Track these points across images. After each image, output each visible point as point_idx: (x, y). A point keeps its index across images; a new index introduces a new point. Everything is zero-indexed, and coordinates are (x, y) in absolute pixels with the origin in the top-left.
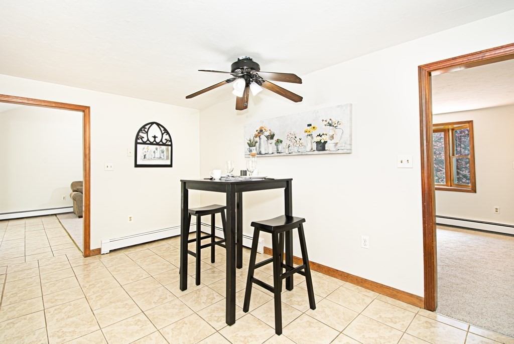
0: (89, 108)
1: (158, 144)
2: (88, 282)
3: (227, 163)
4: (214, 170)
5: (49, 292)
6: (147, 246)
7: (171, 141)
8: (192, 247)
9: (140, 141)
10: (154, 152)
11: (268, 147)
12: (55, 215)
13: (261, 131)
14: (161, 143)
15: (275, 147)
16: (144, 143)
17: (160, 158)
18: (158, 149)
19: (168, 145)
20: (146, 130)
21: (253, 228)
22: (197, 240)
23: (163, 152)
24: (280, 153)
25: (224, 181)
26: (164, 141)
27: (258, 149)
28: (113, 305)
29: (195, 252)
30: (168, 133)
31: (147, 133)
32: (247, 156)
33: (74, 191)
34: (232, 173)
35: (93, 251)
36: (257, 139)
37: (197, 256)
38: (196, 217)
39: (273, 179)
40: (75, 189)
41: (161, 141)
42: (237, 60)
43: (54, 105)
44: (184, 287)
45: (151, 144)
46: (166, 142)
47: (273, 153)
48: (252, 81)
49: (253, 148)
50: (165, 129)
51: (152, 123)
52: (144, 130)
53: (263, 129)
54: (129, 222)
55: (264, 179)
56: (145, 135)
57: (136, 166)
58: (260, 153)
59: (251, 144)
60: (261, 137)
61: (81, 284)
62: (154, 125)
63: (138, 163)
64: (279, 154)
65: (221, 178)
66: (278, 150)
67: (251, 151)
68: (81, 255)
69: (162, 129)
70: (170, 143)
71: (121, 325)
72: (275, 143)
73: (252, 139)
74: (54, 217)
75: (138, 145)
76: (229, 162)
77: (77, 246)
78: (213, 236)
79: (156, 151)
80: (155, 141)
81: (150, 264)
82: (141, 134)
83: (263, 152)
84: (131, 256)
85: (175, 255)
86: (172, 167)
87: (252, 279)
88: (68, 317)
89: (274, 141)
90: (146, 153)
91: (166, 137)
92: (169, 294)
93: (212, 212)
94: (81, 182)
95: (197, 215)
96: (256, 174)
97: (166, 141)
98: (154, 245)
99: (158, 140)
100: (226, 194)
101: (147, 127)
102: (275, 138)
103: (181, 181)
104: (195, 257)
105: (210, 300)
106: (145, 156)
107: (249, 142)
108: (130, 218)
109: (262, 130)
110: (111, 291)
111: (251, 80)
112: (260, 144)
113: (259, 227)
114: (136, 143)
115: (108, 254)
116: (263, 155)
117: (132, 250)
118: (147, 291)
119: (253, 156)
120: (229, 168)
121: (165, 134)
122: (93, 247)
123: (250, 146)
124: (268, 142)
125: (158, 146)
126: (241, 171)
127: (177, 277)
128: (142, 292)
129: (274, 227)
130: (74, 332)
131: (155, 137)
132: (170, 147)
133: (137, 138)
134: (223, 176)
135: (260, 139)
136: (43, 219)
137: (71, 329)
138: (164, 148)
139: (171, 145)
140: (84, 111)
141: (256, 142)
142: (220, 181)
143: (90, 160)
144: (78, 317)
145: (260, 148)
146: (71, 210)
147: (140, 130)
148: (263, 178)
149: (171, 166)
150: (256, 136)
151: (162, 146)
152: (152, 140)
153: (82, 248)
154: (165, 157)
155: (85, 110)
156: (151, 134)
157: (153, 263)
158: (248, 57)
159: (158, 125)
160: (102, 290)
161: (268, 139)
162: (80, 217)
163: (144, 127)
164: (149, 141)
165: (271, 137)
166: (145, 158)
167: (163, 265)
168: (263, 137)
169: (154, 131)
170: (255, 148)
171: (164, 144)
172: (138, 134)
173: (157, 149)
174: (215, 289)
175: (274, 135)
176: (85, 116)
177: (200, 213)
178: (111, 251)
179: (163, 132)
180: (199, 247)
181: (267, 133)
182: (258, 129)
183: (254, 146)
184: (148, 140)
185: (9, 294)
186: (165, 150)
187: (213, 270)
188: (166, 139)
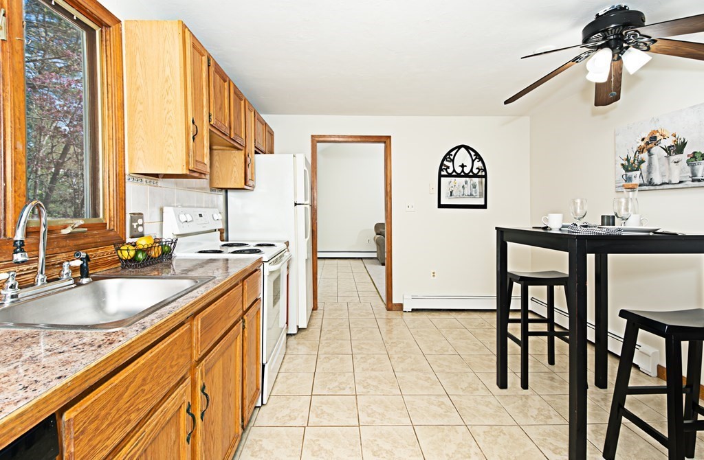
0: (390, 137)
1: (466, 176)
2: (390, 339)
3: (575, 203)
4: (550, 215)
5: (356, 338)
6: (454, 315)
7: (485, 170)
8: (515, 329)
9: (444, 173)
10: (463, 187)
11: (670, 169)
12: (361, 258)
13: (653, 138)
14: (471, 174)
15: (689, 169)
16: (450, 175)
17: (471, 195)
18: (469, 183)
19: (481, 177)
20: (452, 157)
21: (625, 321)
22: (522, 321)
23: (475, 187)
24: (699, 181)
25: (567, 233)
26: (475, 171)
27: (645, 175)
28: (415, 373)
29: (519, 338)
30: (481, 159)
31: (453, 161)
32: (620, 189)
33: (377, 234)
34: (584, 220)
35: (395, 304)
36: (645, 156)
37: (522, 345)
38: (520, 285)
39: (675, 234)
40: (379, 232)
41: (471, 171)
42: (593, 19)
43: (359, 139)
44: (503, 383)
45: (459, 175)
46: (478, 172)
47: (680, 182)
48: (627, 48)
49: (634, 173)
50: (477, 154)
51: (459, 147)
52: (449, 158)
53: (657, 135)
54: (433, 278)
55: (651, 234)
56: (450, 164)
57: (440, 206)
58: (651, 183)
59: (629, 167)
60: (653, 151)
61: (384, 339)
62: (463, 149)
63: (442, 203)
64: (696, 184)
65: (563, 227)
66: (694, 174)
67: (629, 179)
68: (383, 306)
69: (473, 153)
70: (483, 174)
71: (423, 400)
72: (688, 161)
73: (632, 156)
74: (360, 261)
75: (442, 179)
76: (578, 201)
77: (380, 296)
78: (550, 321)
79: (465, 186)
80: (463, 171)
81: (457, 338)
82: (445, 163)
83: (657, 180)
84: (435, 321)
85: (490, 336)
86: (486, 208)
87: (621, 409)
88: (372, 370)
89: (684, 157)
90: (453, 189)
91: (478, 164)
92: (481, 385)
93: (550, 283)
94: (383, 224)
95: (522, 282)
96: (634, 222)
97: (478, 170)
98: (463, 315)
99: (467, 170)
100: (568, 253)
101: (453, 153)
102: (688, 150)
103: (496, 228)
104: (520, 345)
105: (543, 417)
106: (451, 192)
107: (625, 163)
108: (434, 273)
109: (655, 137)
110: (413, 356)
111: (625, 45)
112: (650, 165)
113: (636, 322)
114: (440, 176)
115: (410, 313)
116: (658, 187)
117: (436, 315)
118: (453, 371)
119: (632, 189)
120: (578, 211)
121: (477, 160)
122: (395, 301)
123: (627, 170)
124: (669, 160)
125: (467, 179)
126: (603, 217)
127: (493, 367)
128: (447, 370)
129: (669, 326)
130: (376, 387)
131: (463, 166)
132: (484, 179)
133: (441, 170)
134: (564, 224)
135: (650, 154)
136: (352, 261)
137: (375, 383)
138: (476, 180)
139: (485, 176)
140: (385, 142)
141: (643, 162)
142: (560, 232)
143: (391, 198)
144: (381, 373)
145: (649, 173)
146: (375, 255)
147: (445, 158)
148: (649, 231)
149: (484, 207)
150: (641, 150)
151: (473, 179)
152: (459, 170)
153: (384, 299)
154: (478, 194)
155: (385, 140)
156: (458, 162)
157: (461, 339)
158: (616, 5)
159: (467, 148)
160: (404, 352)
161: (669, 154)
162: (383, 264)
163: (449, 153)
164: (456, 172)
165: (679, 148)
166: (451, 195)
167: (475, 345)
168: (657, 150)
169: (463, 157)
170: (638, 173)
171: (475, 176)
172: (442, 164)
173: (466, 183)
174: (553, 405)
175: (684, 144)
176: (386, 147)
177: (526, 282)
178: (413, 310)
179: (474, 158)
180: (526, 333)
181: (668, 142)
182: (646, 135)
183: (637, 170)
184: (454, 171)
185: (326, 330)
186: (477, 183)
187: (550, 376)
188: (478, 168)
